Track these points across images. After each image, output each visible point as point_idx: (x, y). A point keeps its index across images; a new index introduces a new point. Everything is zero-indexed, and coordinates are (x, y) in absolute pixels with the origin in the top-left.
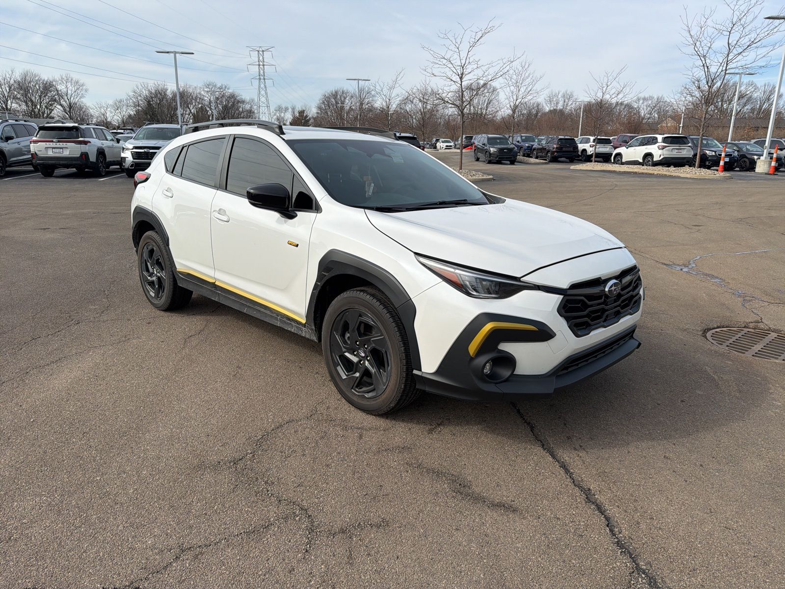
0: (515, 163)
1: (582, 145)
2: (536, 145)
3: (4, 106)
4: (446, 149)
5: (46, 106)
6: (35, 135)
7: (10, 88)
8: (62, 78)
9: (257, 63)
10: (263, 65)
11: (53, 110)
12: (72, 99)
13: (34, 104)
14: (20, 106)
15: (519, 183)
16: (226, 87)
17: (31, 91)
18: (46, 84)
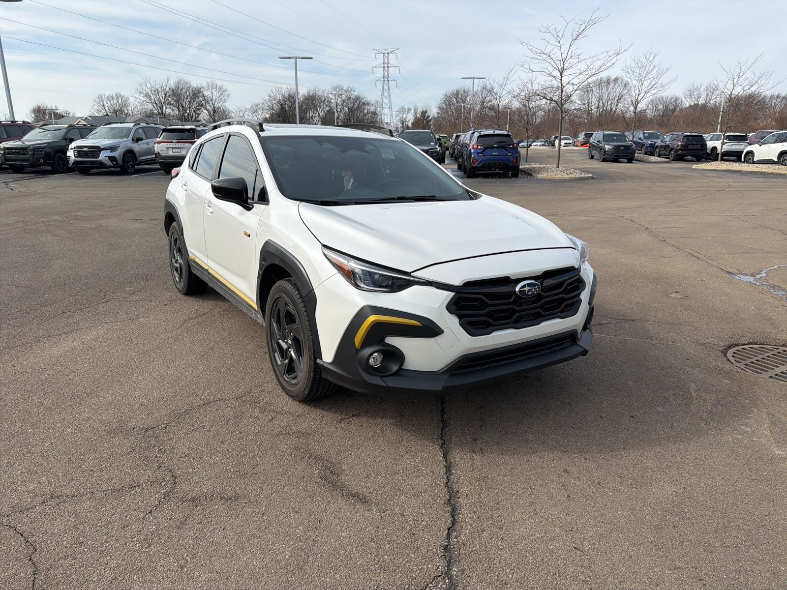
0: (633, 162)
1: (712, 142)
2: (659, 143)
3: (160, 111)
4: (564, 146)
5: (194, 111)
6: (159, 136)
7: (165, 95)
8: (208, 84)
9: (382, 65)
10: (388, 67)
11: (200, 114)
12: (216, 103)
13: (185, 109)
14: (173, 111)
15: (618, 182)
16: (351, 90)
17: (182, 98)
18: (195, 90)
